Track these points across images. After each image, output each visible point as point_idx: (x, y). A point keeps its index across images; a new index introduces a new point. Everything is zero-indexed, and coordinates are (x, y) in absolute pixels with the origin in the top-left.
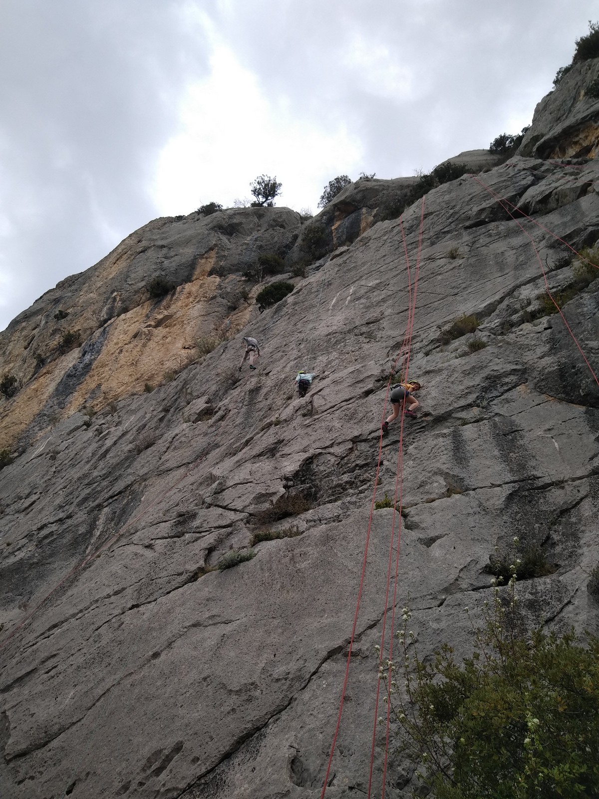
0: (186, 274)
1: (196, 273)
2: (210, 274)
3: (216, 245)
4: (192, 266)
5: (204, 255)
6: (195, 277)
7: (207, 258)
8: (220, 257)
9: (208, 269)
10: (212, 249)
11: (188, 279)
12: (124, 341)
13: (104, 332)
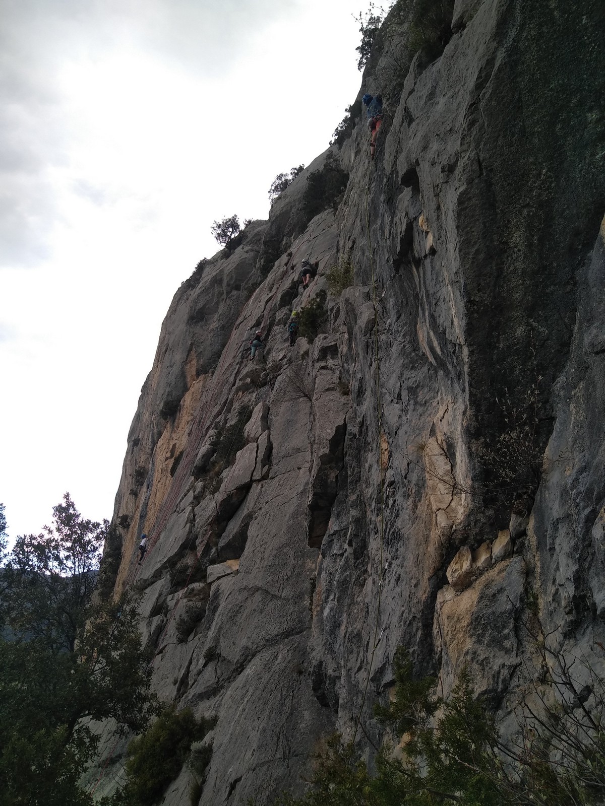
0: (182, 385)
1: (189, 380)
2: (198, 375)
3: (192, 344)
4: (183, 375)
5: (187, 360)
6: (189, 385)
7: (190, 362)
8: (199, 355)
9: (194, 373)
10: (190, 351)
11: (186, 389)
12: (160, 476)
13: (153, 464)
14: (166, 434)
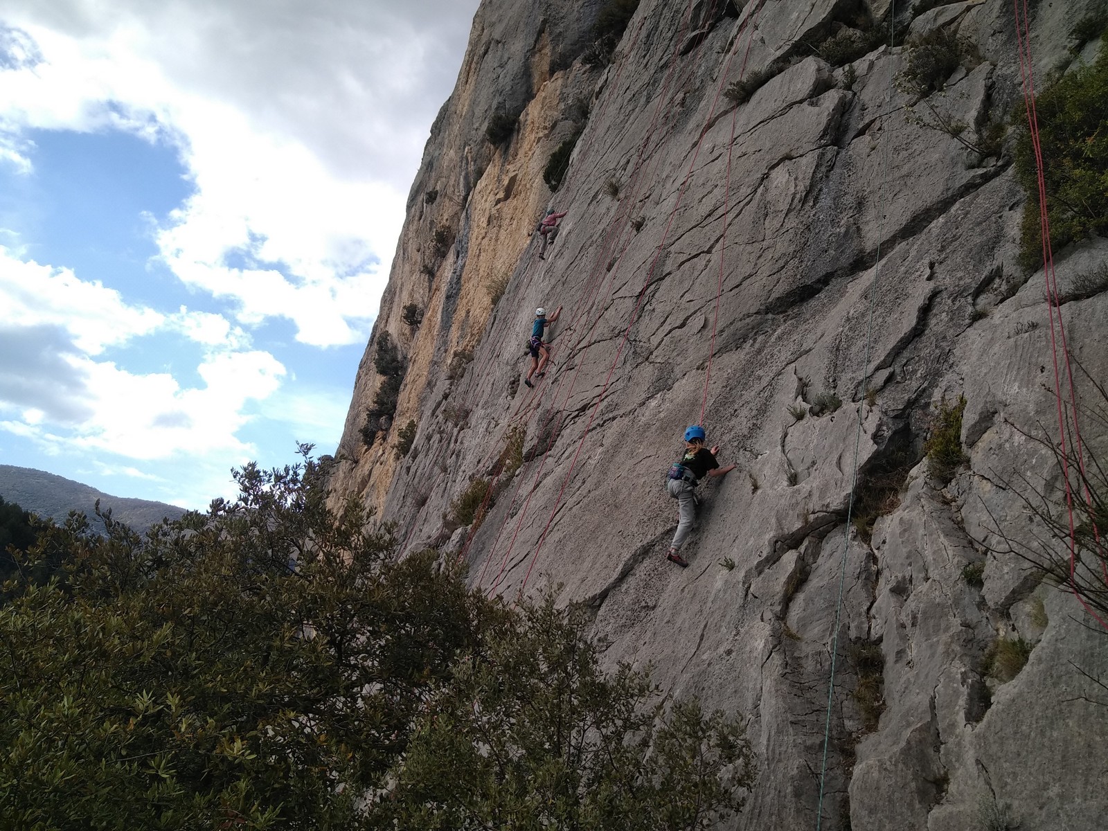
0: (524, 89)
1: (535, 81)
2: (552, 72)
3: (545, 22)
4: (526, 73)
5: (534, 47)
6: (536, 89)
7: (540, 51)
8: (557, 38)
9: (546, 68)
10: (541, 32)
11: (529, 96)
12: (483, 231)
13: (467, 218)
14: (491, 170)
